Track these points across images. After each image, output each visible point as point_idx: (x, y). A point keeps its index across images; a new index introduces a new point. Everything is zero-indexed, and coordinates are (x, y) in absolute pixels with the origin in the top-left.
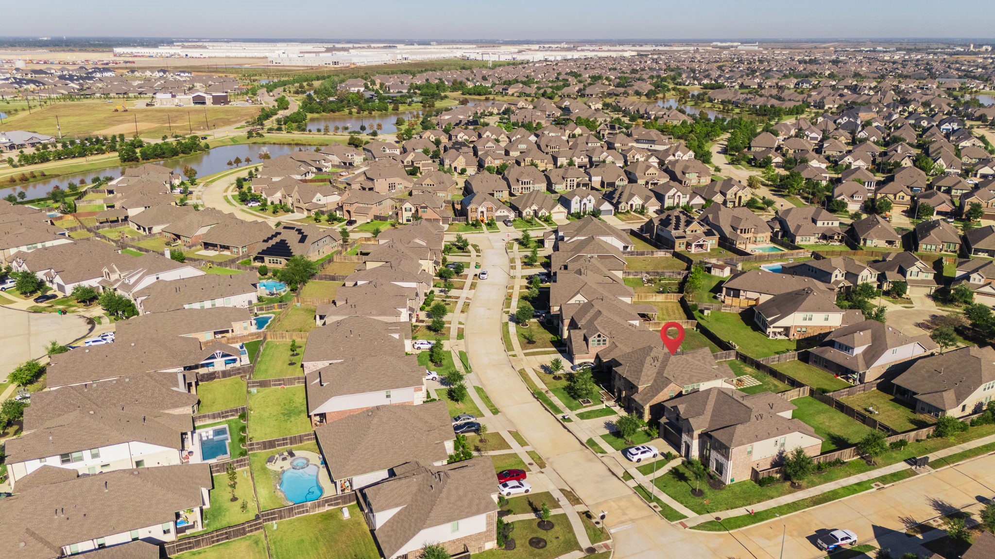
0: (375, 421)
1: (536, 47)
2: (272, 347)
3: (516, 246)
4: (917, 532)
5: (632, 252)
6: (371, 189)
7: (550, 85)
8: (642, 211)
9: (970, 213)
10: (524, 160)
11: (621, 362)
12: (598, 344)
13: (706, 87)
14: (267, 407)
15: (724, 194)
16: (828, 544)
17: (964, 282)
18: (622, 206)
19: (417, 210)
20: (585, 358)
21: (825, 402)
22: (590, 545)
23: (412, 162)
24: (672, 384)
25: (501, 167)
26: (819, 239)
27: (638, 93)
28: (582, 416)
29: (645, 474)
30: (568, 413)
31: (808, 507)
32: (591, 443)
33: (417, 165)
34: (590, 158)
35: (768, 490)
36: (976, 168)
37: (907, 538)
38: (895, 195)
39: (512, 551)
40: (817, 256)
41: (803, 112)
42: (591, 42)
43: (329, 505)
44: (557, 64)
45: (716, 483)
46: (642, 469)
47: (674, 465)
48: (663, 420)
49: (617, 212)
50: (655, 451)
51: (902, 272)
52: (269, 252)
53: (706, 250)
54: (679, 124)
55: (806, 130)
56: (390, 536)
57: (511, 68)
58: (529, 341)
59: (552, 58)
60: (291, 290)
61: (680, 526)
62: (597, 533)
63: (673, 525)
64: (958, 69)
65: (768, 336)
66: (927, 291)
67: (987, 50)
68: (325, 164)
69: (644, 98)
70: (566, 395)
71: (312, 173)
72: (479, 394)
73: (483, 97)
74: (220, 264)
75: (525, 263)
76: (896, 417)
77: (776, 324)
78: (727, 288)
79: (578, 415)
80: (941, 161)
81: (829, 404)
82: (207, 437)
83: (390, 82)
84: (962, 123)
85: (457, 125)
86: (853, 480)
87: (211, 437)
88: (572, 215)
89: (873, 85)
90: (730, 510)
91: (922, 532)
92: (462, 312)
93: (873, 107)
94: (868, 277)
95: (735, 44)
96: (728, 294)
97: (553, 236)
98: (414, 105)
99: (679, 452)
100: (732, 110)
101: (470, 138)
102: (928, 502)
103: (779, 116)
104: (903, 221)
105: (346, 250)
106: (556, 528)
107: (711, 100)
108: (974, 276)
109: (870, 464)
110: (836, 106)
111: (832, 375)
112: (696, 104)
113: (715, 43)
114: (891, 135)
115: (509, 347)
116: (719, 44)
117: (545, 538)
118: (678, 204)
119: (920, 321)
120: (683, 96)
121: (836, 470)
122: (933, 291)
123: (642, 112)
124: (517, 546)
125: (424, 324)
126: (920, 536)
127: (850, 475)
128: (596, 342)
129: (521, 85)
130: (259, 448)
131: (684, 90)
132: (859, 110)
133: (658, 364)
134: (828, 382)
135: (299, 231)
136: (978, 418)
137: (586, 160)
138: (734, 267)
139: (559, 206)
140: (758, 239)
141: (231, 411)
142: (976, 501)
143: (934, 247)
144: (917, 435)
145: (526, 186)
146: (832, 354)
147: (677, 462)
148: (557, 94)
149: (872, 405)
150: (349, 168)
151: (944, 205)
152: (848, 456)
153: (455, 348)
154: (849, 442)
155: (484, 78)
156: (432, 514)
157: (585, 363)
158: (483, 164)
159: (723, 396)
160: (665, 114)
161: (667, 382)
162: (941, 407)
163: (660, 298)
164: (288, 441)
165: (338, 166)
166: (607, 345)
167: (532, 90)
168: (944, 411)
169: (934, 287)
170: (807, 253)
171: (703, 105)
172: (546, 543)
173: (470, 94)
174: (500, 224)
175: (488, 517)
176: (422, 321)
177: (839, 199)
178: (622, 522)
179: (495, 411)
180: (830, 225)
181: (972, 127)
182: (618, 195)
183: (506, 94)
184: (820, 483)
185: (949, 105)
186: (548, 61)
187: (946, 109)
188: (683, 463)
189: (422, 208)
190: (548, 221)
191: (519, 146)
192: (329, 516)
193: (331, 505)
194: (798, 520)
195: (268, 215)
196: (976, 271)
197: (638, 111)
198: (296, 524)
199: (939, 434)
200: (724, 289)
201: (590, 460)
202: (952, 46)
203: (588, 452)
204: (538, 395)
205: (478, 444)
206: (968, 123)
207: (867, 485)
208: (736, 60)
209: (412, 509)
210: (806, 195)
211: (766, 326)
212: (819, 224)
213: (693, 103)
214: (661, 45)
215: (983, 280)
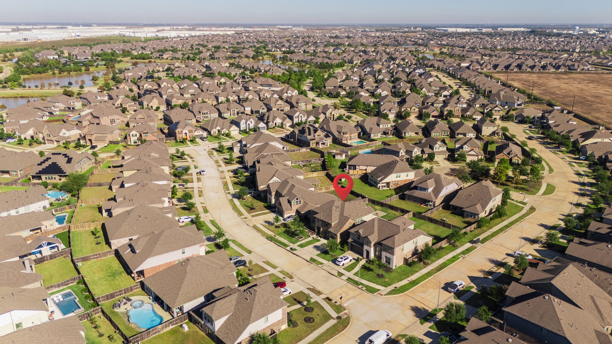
0: (189, 268)
1: (168, 28)
2: (77, 235)
3: (215, 153)
4: (489, 276)
5: (288, 150)
6: (98, 124)
7: (190, 52)
8: (282, 126)
9: (448, 115)
10: (197, 99)
11: (318, 211)
12: (297, 204)
13: (284, 52)
14: (95, 273)
15: (325, 114)
16: (454, 289)
17: (461, 150)
18: (270, 124)
19: (141, 135)
20: (290, 213)
21: (422, 219)
22: (338, 315)
23: (121, 104)
24: (350, 220)
25: (183, 104)
26: (382, 134)
27: (247, 57)
28: (301, 246)
29: (349, 271)
30: (292, 245)
31: (436, 273)
32: (313, 260)
33: (125, 106)
34: (239, 97)
35: (414, 268)
36: (441, 92)
37: (485, 279)
38: (411, 108)
39: (297, 328)
40: (384, 143)
41: (344, 66)
42: (204, 25)
43: (172, 325)
44: (187, 39)
45: (389, 270)
46: (346, 269)
47: (363, 264)
48: (350, 240)
49: (268, 128)
50: (350, 258)
51: (431, 148)
52: (45, 171)
53: (327, 145)
54: (280, 75)
55: (351, 75)
56: (228, 333)
57: (158, 42)
58: (251, 209)
59: (182, 35)
60: (72, 196)
61: (379, 295)
62: (339, 308)
63: (375, 296)
64: (410, 41)
65: (379, 188)
66: (444, 156)
67: (419, 30)
68: (55, 109)
69: (251, 59)
70: (287, 235)
71: (46, 116)
72: (235, 244)
73: (147, 61)
74: (7, 184)
75: (226, 162)
76: (456, 221)
77: (383, 182)
78: (349, 165)
79: (298, 246)
80: (424, 89)
81: (424, 220)
82: (59, 300)
83: (76, 52)
84: (424, 69)
85: (139, 79)
86: (450, 255)
87: (61, 299)
88: (242, 131)
89: (373, 49)
90: (400, 282)
91: (491, 275)
92: (200, 196)
93: (379, 62)
94: (417, 152)
95: (290, 27)
96: (350, 168)
97: (239, 145)
98: (99, 67)
99: (363, 257)
100: (305, 66)
101: (153, 87)
102: (486, 260)
103: (332, 68)
104: (417, 122)
105: (100, 165)
106: (315, 310)
107: (291, 60)
108: (465, 146)
109: (455, 247)
110: (359, 62)
111: (418, 205)
112: (283, 63)
113: (278, 26)
114: (395, 77)
115: (240, 214)
116: (281, 27)
117: (312, 316)
118: (301, 121)
119: (446, 172)
120: (274, 58)
121: (441, 252)
122: (447, 156)
123: (255, 68)
124: (299, 324)
125: (178, 207)
126: (490, 277)
127: (448, 254)
128: (296, 203)
129: (171, 53)
130: (104, 300)
131: (273, 54)
132: (373, 64)
133: (339, 210)
134: (418, 208)
135: (65, 155)
136: (493, 216)
137: (236, 98)
138: (347, 154)
139: (234, 126)
140: (352, 137)
141: (71, 280)
142: (507, 256)
143: (438, 134)
144: (470, 228)
145: (205, 115)
146: (417, 193)
147: (363, 262)
148: (196, 58)
149: (444, 217)
150: (74, 111)
151: (435, 112)
152: (444, 244)
153: (206, 218)
154: (441, 237)
155: (143, 48)
156: (253, 314)
157: (291, 216)
158: (170, 103)
159: (381, 221)
160: (270, 69)
161: (347, 219)
162: (476, 213)
163: (315, 174)
164: (123, 292)
165: (64, 110)
166: (302, 204)
167: (179, 55)
168: (478, 215)
169: (447, 154)
170: (379, 143)
171: (288, 63)
172: (314, 320)
173: (137, 59)
174: (198, 140)
175: (283, 310)
176: (177, 205)
177: (384, 112)
178: (348, 299)
179: (250, 252)
180: (386, 126)
181: (429, 71)
182: (266, 118)
183: (163, 58)
184: (437, 260)
185: (414, 59)
186: (181, 37)
187: (414, 62)
188: (367, 262)
189: (144, 133)
190: (228, 136)
191: (189, 91)
192: (173, 332)
193: (173, 325)
194: (433, 280)
195: (25, 147)
196: (465, 144)
197: (253, 67)
198: (154, 341)
199: (479, 227)
200: (347, 166)
201: (316, 269)
202: (402, 28)
203: (313, 265)
204: (270, 239)
205: (248, 272)
206: (428, 69)
207: (457, 257)
208: (295, 37)
209: (237, 314)
210: (365, 112)
211: (377, 183)
212: (381, 126)
213: (281, 62)
214: (247, 27)
215: (469, 148)
